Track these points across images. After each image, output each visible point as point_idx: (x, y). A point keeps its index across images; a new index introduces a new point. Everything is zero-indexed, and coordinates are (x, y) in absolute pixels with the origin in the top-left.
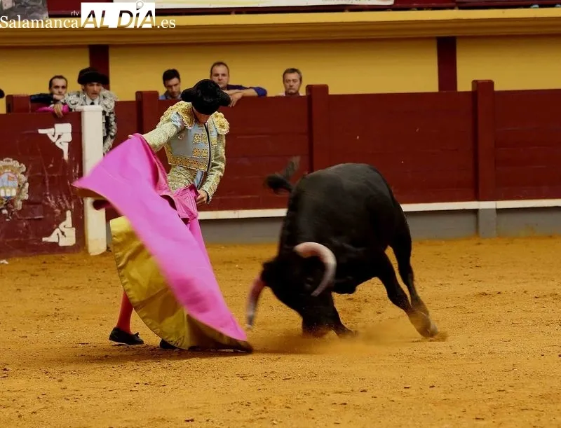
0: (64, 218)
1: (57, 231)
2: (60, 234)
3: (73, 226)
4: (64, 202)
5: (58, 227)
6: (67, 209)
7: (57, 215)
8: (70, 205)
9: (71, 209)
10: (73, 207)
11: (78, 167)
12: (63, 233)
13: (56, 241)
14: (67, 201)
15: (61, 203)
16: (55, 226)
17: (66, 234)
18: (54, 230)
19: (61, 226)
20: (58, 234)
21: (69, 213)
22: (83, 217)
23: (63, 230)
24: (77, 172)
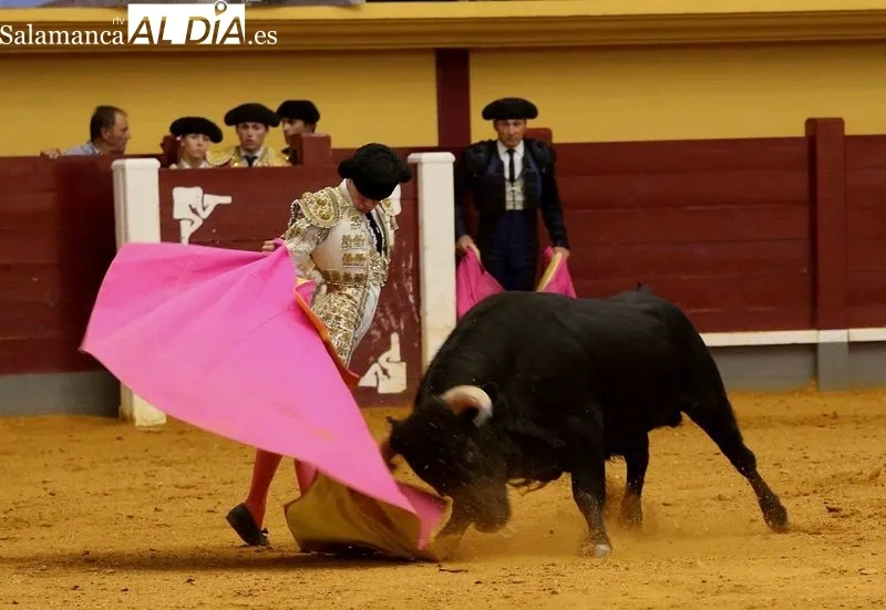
0: (387, 346)
1: (375, 368)
2: (380, 373)
3: (402, 360)
4: (386, 317)
5: (376, 361)
6: (391, 330)
7: (374, 340)
8: (398, 323)
9: (398, 331)
10: (402, 327)
11: (411, 258)
12: (385, 372)
13: (374, 384)
14: (392, 317)
15: (383, 320)
16: (372, 359)
17: (390, 373)
18: (370, 366)
19: (382, 359)
20: (376, 374)
21: (395, 338)
22: (420, 343)
23: (386, 366)
24: (410, 266)
